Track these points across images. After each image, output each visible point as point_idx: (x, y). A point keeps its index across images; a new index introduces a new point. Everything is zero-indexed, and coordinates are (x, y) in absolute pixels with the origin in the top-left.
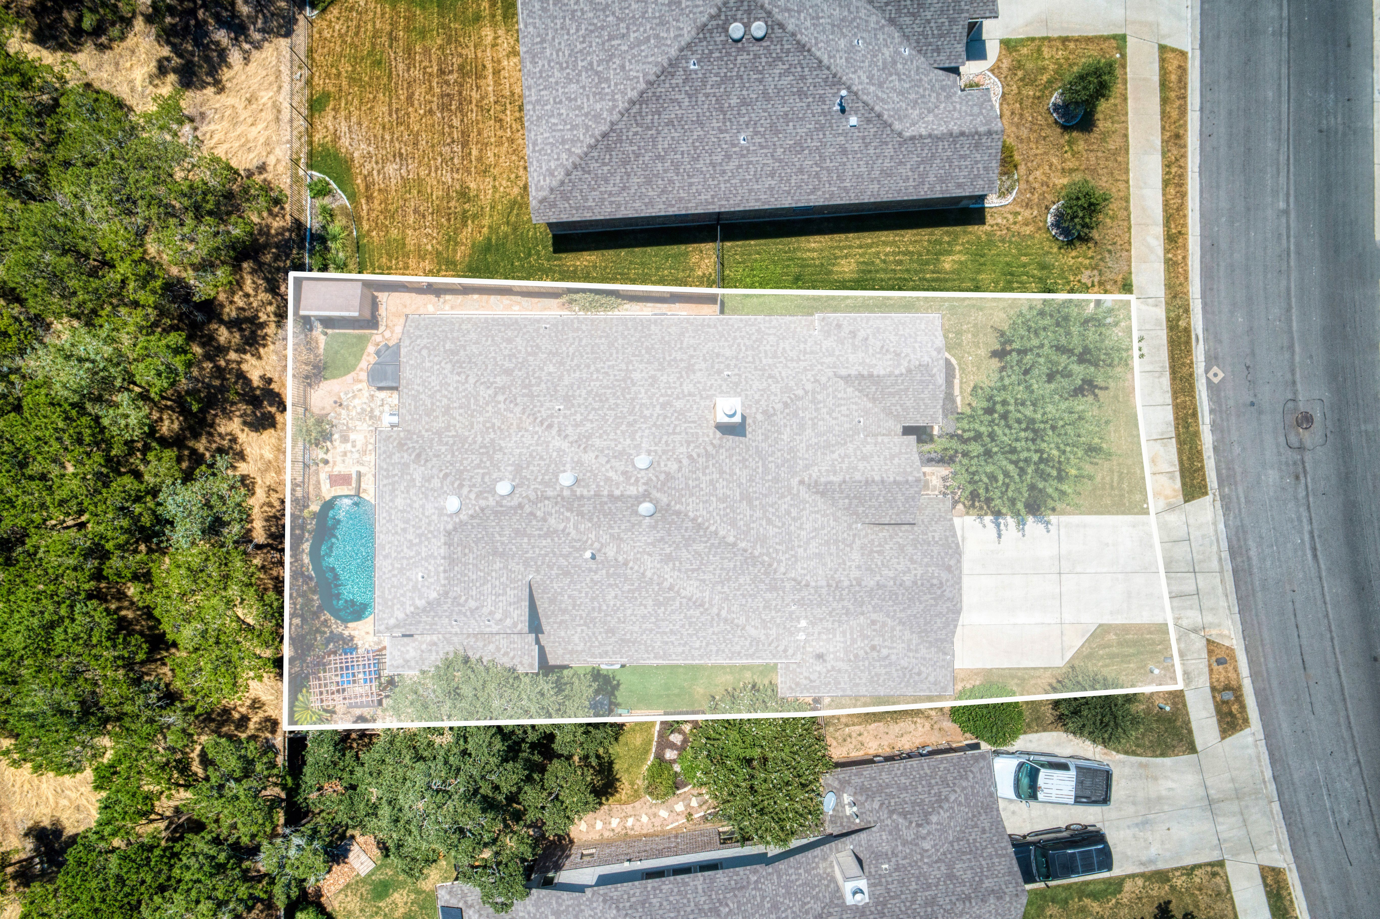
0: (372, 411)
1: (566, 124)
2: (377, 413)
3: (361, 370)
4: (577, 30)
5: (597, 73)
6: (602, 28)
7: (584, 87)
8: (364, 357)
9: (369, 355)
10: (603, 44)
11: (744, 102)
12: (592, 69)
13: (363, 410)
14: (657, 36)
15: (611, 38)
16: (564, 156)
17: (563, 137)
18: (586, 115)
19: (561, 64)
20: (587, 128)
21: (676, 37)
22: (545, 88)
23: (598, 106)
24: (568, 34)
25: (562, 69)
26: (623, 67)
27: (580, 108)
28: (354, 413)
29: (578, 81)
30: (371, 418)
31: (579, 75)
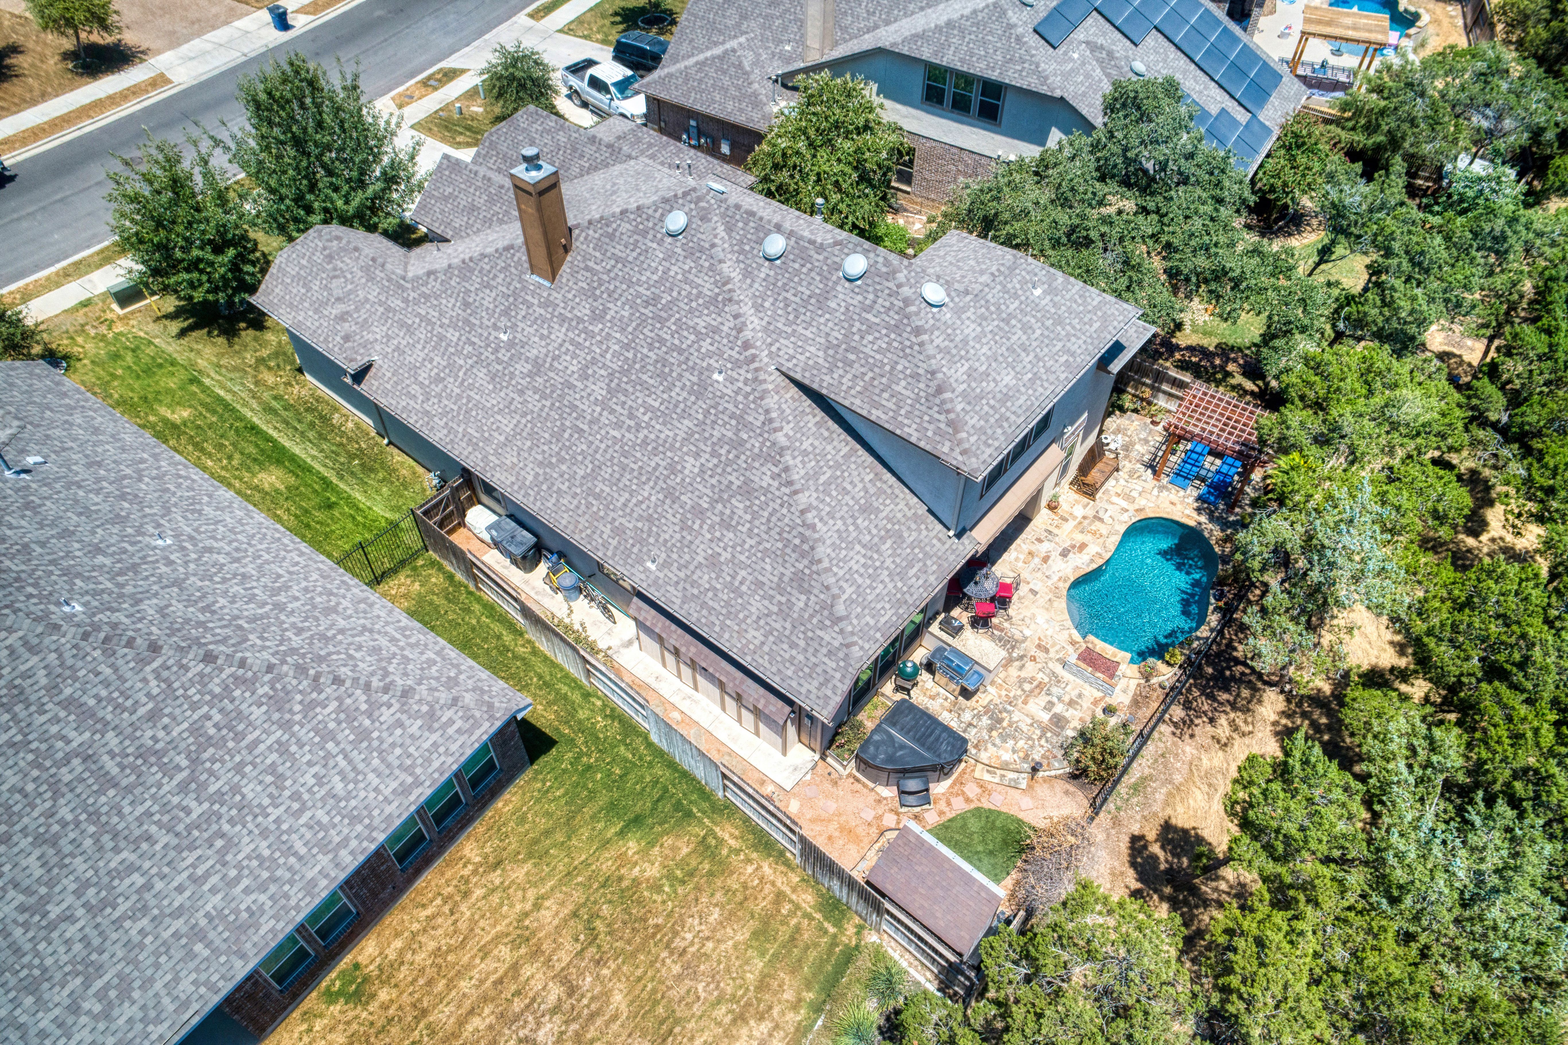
8: (950, 815)
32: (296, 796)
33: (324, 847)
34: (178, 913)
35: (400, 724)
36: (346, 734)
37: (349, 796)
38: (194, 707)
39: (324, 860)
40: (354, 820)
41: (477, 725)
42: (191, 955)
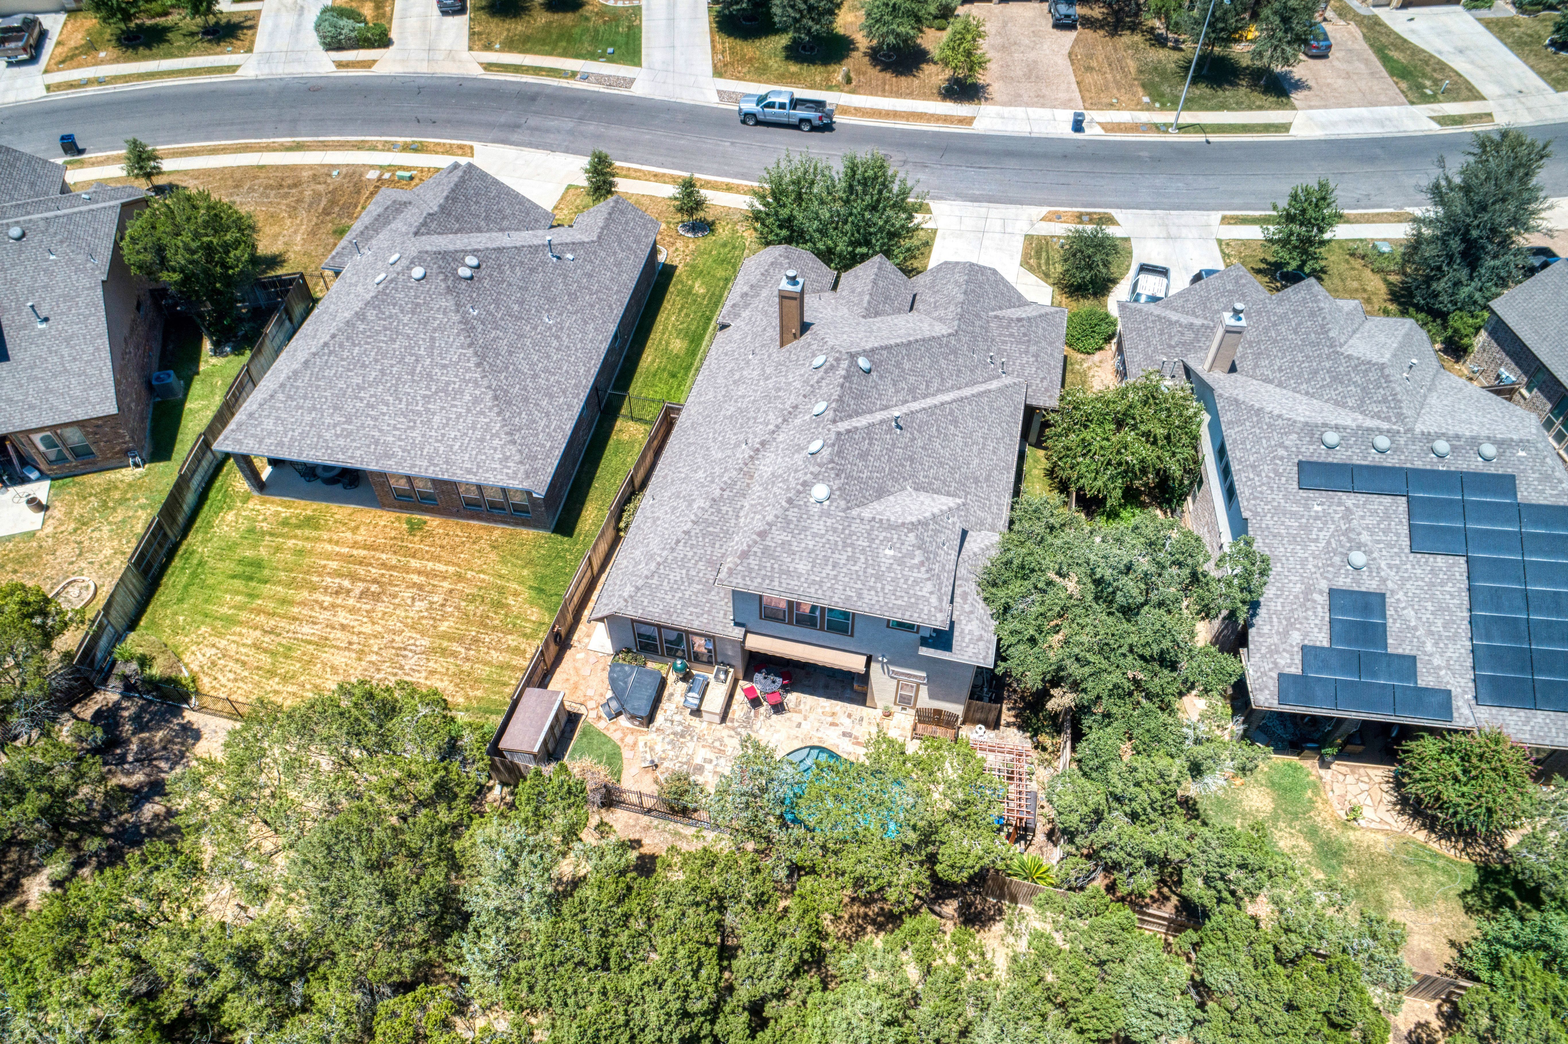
0: (674, 734)
1: (466, 434)
2: (679, 729)
3: (622, 740)
4: (387, 405)
5: (436, 393)
6: (399, 379)
7: (443, 408)
8: (608, 734)
9: (607, 728)
10: (413, 381)
11: (521, 303)
12: (429, 397)
13: (671, 742)
14: (435, 330)
15: (412, 373)
16: (496, 442)
17: (477, 440)
18: (469, 410)
19: (409, 428)
20: (482, 413)
21: (445, 313)
22: (422, 449)
23: (467, 397)
24: (384, 414)
25: (413, 428)
26: (444, 366)
27: (459, 416)
28: (671, 753)
29: (434, 414)
30: (683, 736)
31: (427, 410)
32: (443, 435)
33: (431, 459)
34: (380, 431)
35: (495, 449)
36: (478, 434)
37: (455, 454)
38: (456, 376)
39: (426, 463)
40: (447, 462)
41: (514, 478)
42: (369, 446)
